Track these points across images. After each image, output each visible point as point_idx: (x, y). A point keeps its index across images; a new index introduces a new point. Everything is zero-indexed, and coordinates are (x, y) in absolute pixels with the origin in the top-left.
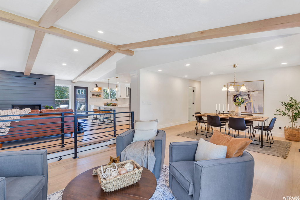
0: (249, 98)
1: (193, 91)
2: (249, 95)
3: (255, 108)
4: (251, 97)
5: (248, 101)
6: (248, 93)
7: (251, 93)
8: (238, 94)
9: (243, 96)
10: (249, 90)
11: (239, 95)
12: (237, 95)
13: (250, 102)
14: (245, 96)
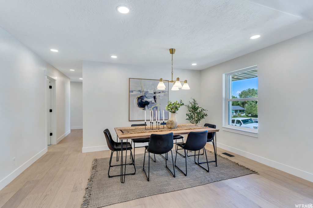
0: (155, 101)
1: (51, 87)
2: (155, 97)
3: (161, 113)
4: (157, 100)
5: (154, 104)
6: (154, 95)
7: (157, 95)
8: (143, 95)
9: (149, 98)
10: (155, 90)
11: (144, 97)
12: (142, 97)
13: (157, 106)
14: (151, 98)
